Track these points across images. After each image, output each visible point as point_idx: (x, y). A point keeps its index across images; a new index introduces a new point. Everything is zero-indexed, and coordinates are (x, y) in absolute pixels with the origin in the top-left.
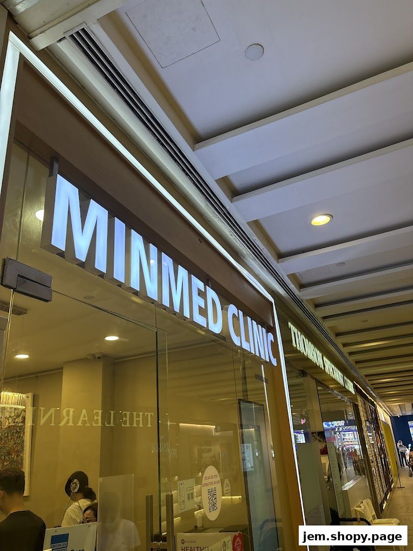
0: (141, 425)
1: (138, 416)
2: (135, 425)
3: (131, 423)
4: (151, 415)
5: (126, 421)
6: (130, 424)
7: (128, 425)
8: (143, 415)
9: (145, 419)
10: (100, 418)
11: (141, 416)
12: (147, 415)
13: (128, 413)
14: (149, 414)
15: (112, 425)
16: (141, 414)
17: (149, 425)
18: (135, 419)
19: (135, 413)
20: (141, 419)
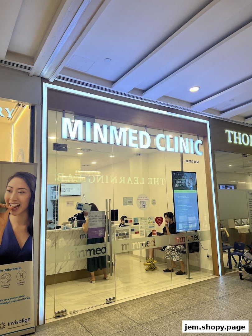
0: (158, 184)
1: (156, 180)
3: (153, 182)
4: (163, 180)
5: (150, 182)
7: (151, 184)
9: (160, 182)
10: (137, 181)
12: (161, 180)
13: (151, 179)
14: (162, 179)
15: (143, 183)
16: (158, 179)
17: (162, 184)
18: (155, 181)
19: (155, 179)
20: (158, 181)
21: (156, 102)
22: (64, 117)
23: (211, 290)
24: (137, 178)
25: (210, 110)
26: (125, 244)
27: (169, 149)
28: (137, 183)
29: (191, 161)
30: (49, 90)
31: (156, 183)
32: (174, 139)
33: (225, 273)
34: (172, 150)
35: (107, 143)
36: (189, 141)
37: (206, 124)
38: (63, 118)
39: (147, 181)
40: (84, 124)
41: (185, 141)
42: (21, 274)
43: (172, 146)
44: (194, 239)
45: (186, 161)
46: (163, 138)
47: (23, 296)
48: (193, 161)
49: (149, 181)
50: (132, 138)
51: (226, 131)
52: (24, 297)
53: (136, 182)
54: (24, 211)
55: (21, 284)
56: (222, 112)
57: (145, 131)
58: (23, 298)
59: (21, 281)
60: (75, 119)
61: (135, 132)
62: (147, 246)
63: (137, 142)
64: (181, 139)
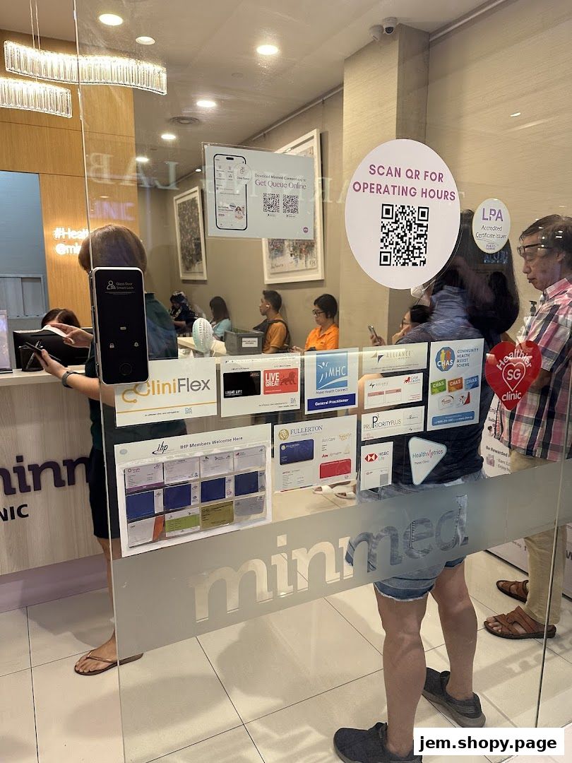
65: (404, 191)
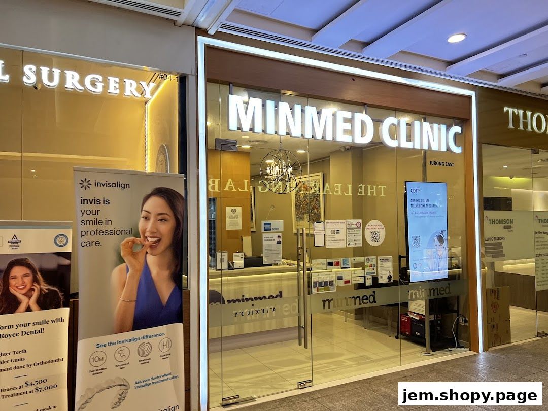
0: (375, 195)
1: (372, 188)
2: (369, 194)
3: (366, 192)
4: (384, 187)
5: (362, 191)
6: (365, 194)
7: (363, 194)
8: (377, 188)
10: (340, 189)
11: (375, 189)
13: (363, 186)
14: (382, 187)
15: (350, 194)
16: (375, 187)
17: (382, 195)
18: (369, 190)
19: (369, 186)
20: (375, 190)
21: (387, 62)
22: (231, 93)
23: (467, 375)
24: (340, 185)
25: (482, 73)
26: (327, 300)
27: (405, 144)
28: (340, 193)
29: (441, 164)
30: (208, 48)
31: (372, 193)
32: (413, 125)
33: (489, 348)
34: (409, 145)
35: (300, 136)
36: (439, 129)
37: (470, 98)
38: (230, 95)
39: (355, 190)
40: (264, 105)
41: (432, 128)
42: (165, 343)
43: (409, 138)
44: (440, 293)
45: (431, 163)
46: (394, 125)
47: (168, 375)
48: (445, 163)
49: (360, 190)
50: (342, 126)
51: (506, 109)
52: (170, 376)
53: (337, 192)
54: (167, 248)
55: (165, 357)
56: (502, 76)
57: (364, 112)
58: (168, 377)
59: (165, 354)
60: (249, 96)
61: (348, 115)
62: (363, 303)
63: (351, 132)
64: (426, 125)
65: (375, 229)
